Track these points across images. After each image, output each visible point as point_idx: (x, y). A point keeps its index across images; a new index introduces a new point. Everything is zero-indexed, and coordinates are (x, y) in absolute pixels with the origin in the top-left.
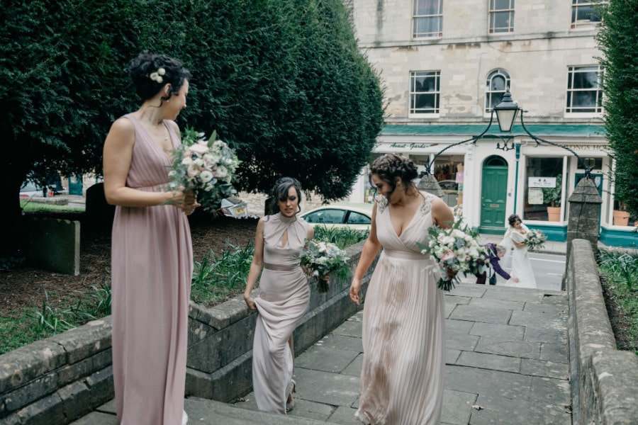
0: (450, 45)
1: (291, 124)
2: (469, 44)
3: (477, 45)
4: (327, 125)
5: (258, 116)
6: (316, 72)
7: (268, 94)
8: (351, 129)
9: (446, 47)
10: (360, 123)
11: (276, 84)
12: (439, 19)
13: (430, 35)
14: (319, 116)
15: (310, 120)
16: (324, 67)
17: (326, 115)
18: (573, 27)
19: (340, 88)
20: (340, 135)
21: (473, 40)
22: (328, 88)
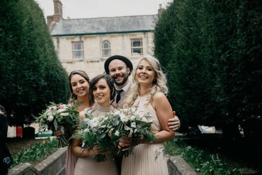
0: (88, 62)
1: (42, 95)
2: (95, 61)
3: (98, 61)
4: (54, 95)
5: (31, 93)
6: (50, 75)
7: (34, 84)
8: (62, 96)
9: (86, 62)
10: (65, 94)
11: (37, 80)
12: (82, 52)
13: (79, 58)
14: (52, 92)
15: (48, 93)
16: (53, 73)
17: (53, 91)
18: (132, 55)
19: (59, 81)
20: (59, 99)
21: (96, 60)
22: (54, 81)
